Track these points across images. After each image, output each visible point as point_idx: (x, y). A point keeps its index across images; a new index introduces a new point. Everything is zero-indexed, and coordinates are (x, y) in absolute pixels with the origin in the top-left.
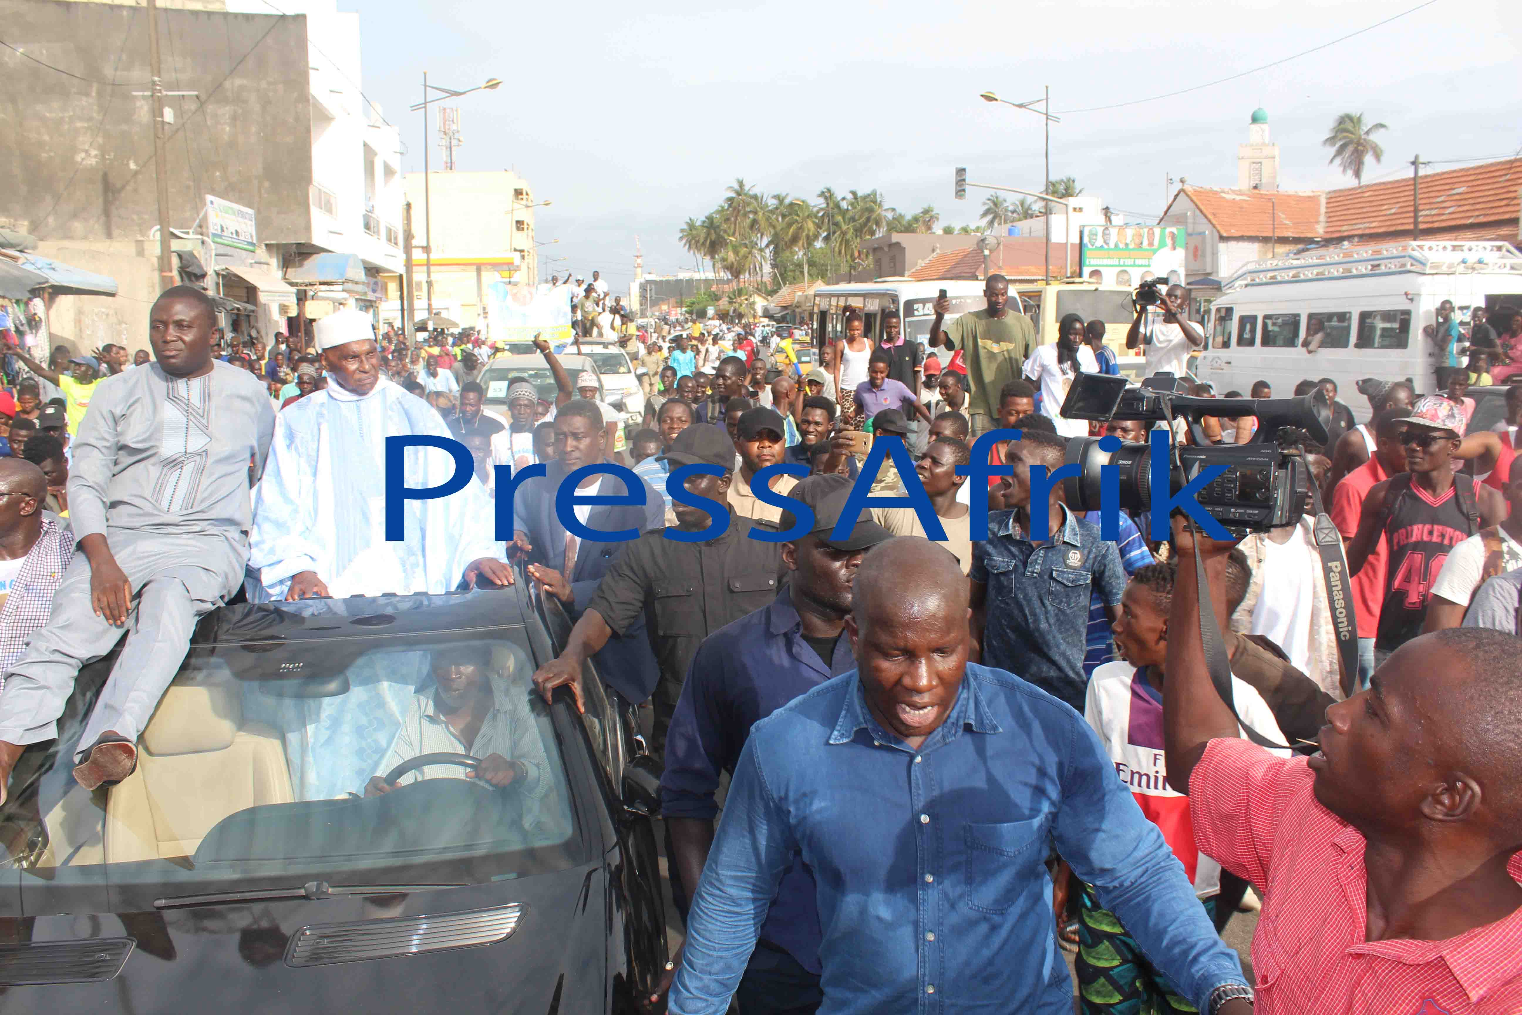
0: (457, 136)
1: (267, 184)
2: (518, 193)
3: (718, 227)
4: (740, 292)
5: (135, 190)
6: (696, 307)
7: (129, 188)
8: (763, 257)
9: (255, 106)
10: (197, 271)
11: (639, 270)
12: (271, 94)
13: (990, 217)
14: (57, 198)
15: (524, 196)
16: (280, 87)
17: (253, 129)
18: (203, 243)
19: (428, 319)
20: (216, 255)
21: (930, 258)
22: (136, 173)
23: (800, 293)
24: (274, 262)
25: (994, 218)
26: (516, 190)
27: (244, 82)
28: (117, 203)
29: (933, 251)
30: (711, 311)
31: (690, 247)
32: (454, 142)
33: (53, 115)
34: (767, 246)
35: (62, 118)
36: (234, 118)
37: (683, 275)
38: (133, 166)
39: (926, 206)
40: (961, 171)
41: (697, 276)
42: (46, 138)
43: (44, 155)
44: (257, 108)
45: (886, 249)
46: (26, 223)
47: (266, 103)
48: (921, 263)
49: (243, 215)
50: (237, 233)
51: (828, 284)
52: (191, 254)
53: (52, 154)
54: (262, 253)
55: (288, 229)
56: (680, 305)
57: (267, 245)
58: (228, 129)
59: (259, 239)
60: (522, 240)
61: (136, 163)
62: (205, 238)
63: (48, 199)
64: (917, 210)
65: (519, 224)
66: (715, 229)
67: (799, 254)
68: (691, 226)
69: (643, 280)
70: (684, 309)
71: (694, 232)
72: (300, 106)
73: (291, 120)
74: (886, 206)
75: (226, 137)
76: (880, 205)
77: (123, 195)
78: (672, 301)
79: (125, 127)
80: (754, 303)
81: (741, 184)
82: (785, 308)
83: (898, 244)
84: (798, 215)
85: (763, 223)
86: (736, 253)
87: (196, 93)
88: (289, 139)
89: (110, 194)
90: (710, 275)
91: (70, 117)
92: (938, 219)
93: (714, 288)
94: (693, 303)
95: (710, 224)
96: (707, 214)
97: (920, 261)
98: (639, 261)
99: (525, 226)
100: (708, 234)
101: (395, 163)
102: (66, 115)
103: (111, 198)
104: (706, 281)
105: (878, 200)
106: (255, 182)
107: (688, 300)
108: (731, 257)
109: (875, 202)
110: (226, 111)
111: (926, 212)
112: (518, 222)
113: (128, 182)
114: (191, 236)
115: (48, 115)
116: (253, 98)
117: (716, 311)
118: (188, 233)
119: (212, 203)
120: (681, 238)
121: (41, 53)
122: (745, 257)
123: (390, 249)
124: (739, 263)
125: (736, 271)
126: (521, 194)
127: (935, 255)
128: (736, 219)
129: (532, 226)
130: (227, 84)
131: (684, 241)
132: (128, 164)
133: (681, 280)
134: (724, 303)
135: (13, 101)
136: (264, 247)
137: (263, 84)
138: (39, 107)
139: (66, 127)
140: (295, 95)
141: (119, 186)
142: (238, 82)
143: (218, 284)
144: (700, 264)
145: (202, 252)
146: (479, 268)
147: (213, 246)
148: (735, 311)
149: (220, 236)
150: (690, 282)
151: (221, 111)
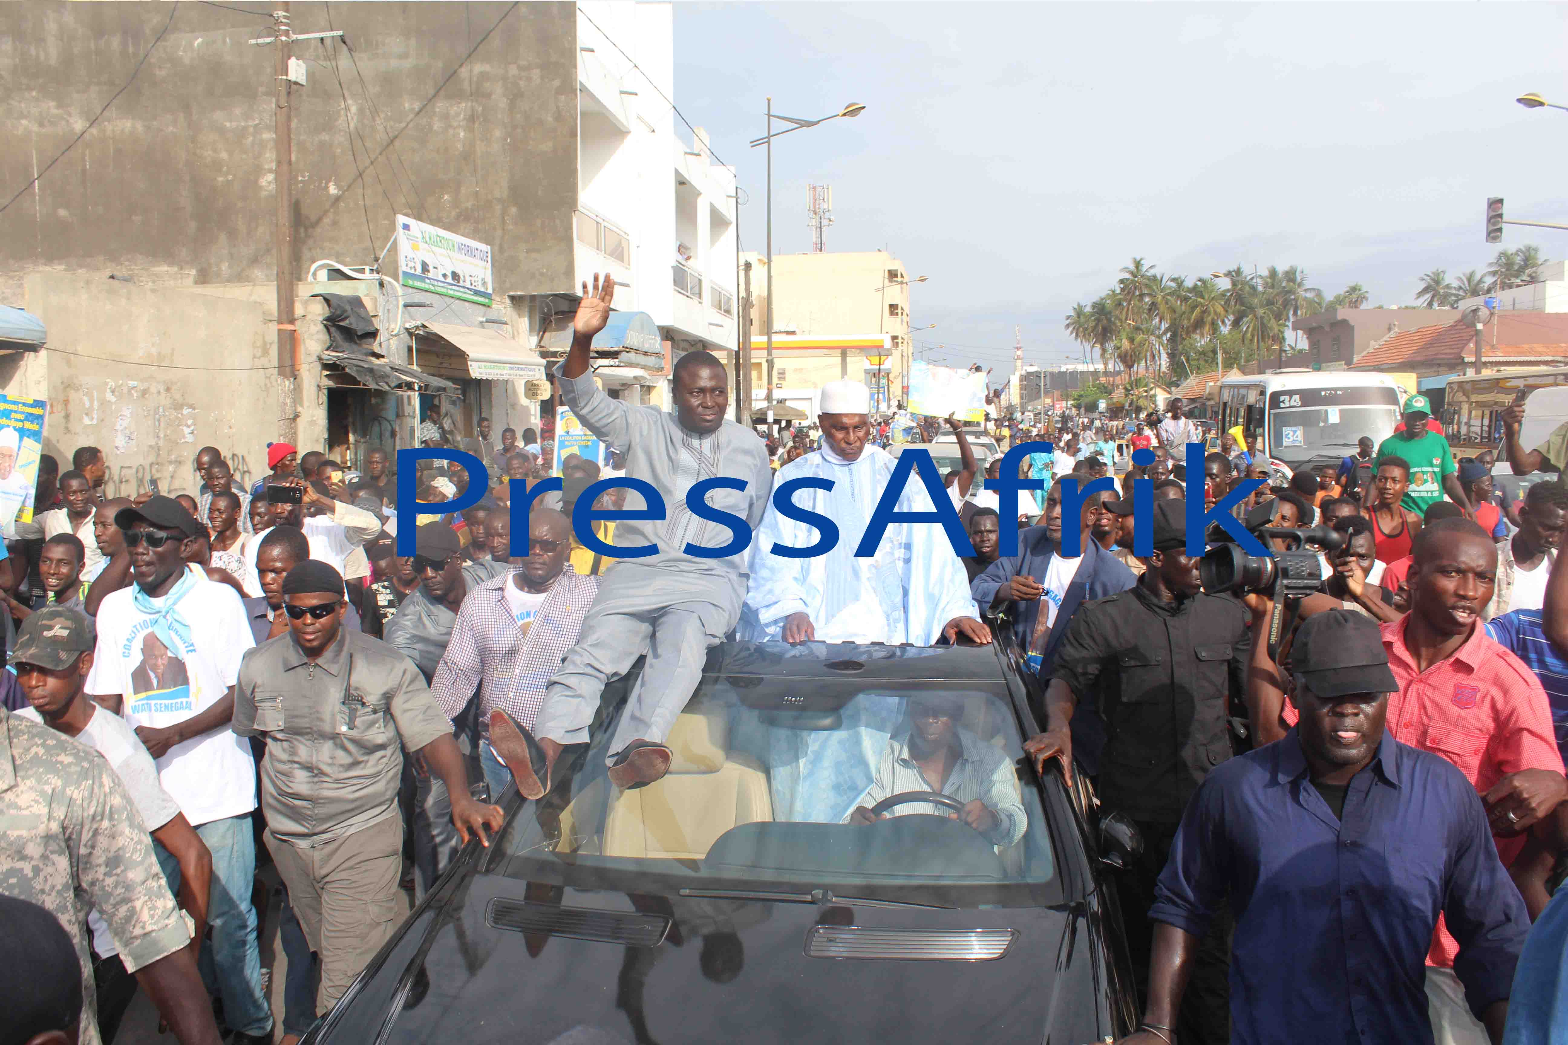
0: (827, 215)
1: (513, 210)
2: (892, 275)
3: (1110, 313)
4: (1137, 383)
5: (335, 223)
6: (1084, 401)
7: (327, 220)
8: (1161, 343)
9: (501, 102)
10: (360, 328)
11: (1019, 363)
12: (522, 84)
13: (1428, 296)
14: (232, 234)
15: (899, 279)
16: (536, 74)
17: (497, 133)
18: (381, 285)
19: (768, 408)
20: (406, 306)
21: (1386, 338)
22: (337, 199)
23: (1212, 384)
24: (524, 323)
25: (1433, 297)
26: (890, 271)
27: (486, 68)
28: (310, 242)
29: (1390, 329)
30: (1102, 405)
31: (1077, 335)
32: (825, 222)
33: (235, 124)
34: (1165, 333)
35: (245, 128)
36: (472, 118)
37: (1067, 367)
38: (333, 190)
39: (1353, 284)
40: (1495, 204)
41: (1081, 367)
42: (224, 155)
43: (220, 179)
44: (503, 103)
45: (1327, 329)
46: (193, 272)
47: (515, 96)
48: (1374, 345)
49: (471, 252)
50: (455, 276)
51: (1244, 373)
52: (357, 302)
53: (230, 177)
54: (502, 308)
55: (542, 274)
56: (1065, 397)
57: (513, 298)
58: (462, 134)
59: (500, 288)
60: (896, 326)
61: (339, 187)
62: (386, 279)
63: (223, 237)
64: (1342, 290)
65: (893, 308)
66: (1106, 315)
67: (1201, 341)
68: (1079, 312)
69: (1023, 373)
70: (1070, 403)
71: (1082, 319)
72: (563, 98)
73: (550, 119)
74: (1308, 284)
75: (459, 146)
76: (1300, 285)
77: (318, 230)
78: (1057, 393)
79: (325, 137)
80: (1155, 396)
81: (1138, 264)
82: (1193, 400)
83: (1344, 322)
84: (1203, 298)
85: (1162, 307)
86: (1132, 340)
87: (340, 33)
88: (547, 146)
89: (302, 230)
90: (1100, 367)
91: (256, 126)
92: (1367, 299)
93: (1103, 380)
94: (1081, 396)
95: (1100, 309)
96: (1096, 298)
97: (1372, 343)
98: (1019, 353)
99: (899, 311)
100: (1098, 320)
101: (728, 210)
102: (251, 123)
103: (302, 234)
104: (1095, 373)
105: (1299, 279)
106: (498, 208)
107: (1075, 394)
108: (1126, 344)
109: (1293, 280)
110: (460, 109)
111: (1354, 289)
112: (891, 306)
113: (326, 212)
114: (367, 275)
115: (228, 124)
116: (498, 90)
117: (1108, 405)
118: (362, 271)
119: (406, 227)
120: (1068, 326)
121: (224, 42)
122: (1142, 344)
123: (719, 318)
124: (1133, 350)
125: (1128, 359)
126: (896, 276)
127: (1392, 334)
128: (1129, 304)
129: (907, 311)
130: (464, 72)
131: (1071, 329)
132: (327, 188)
133: (1065, 373)
134: (1118, 395)
135: (187, 108)
136: (507, 301)
137: (513, 70)
138: (218, 116)
139: (251, 139)
140: (557, 83)
141: (313, 218)
142: (478, 68)
143: (410, 349)
144: (1088, 355)
145: (381, 299)
146: (844, 352)
147: (400, 290)
148: (1131, 404)
149: (422, 279)
150: (1074, 374)
151: (453, 110)
